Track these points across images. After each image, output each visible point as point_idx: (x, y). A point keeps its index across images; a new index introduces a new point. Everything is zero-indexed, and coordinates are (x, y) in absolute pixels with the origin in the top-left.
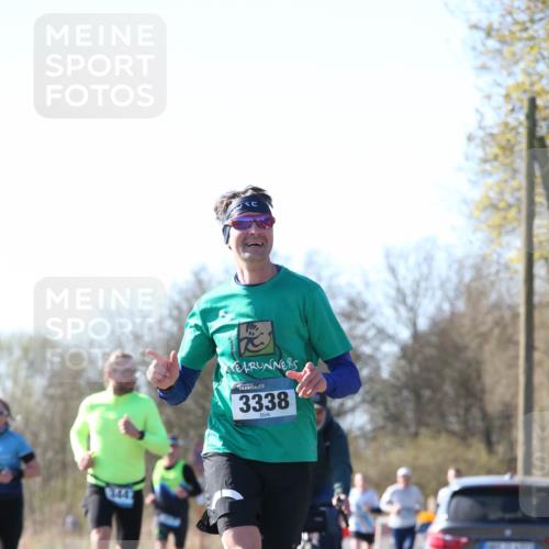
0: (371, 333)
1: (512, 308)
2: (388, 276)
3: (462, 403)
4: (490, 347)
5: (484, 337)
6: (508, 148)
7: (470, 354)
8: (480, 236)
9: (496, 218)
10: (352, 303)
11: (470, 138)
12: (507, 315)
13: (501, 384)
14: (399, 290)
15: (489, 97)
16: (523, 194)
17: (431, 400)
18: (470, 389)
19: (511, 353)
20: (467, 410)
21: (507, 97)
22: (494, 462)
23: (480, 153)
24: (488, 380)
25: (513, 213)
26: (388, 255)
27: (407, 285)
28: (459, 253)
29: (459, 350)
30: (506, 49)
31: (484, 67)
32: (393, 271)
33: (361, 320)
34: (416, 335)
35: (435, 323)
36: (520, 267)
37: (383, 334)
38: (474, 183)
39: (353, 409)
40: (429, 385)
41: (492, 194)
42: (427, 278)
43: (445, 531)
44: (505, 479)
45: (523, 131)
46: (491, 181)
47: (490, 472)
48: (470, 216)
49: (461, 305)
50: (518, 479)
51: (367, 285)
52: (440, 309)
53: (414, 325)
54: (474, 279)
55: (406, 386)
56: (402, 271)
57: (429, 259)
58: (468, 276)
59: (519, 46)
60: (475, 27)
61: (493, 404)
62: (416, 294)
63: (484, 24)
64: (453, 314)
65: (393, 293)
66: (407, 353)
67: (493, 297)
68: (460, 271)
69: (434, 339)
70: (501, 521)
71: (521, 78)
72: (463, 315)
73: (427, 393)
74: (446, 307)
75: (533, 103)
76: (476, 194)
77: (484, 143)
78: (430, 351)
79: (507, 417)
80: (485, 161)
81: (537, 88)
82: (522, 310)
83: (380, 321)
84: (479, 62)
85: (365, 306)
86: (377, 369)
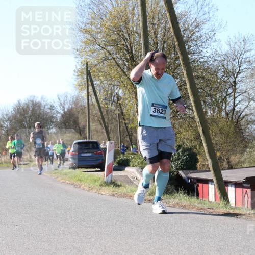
0: (55, 112)
1: (84, 106)
2: (58, 100)
3: (75, 126)
4: (80, 114)
5: (79, 112)
6: (82, 73)
7: (75, 116)
8: (77, 91)
9: (80, 87)
10: (51, 106)
11: (74, 71)
12: (83, 108)
13: (82, 122)
14: (61, 103)
15: (78, 63)
16: (86, 82)
17: (68, 125)
18: (76, 123)
19: (84, 115)
20: (76, 127)
21: (82, 63)
22: (82, 137)
23: (76, 74)
24: (80, 121)
25: (83, 86)
26: (58, 96)
27: (62, 102)
28: (73, 95)
29: (74, 115)
30: (81, 54)
31: (76, 57)
32: (59, 99)
33: (53, 109)
34: (64, 112)
35: (68, 110)
36: (86, 98)
37: (58, 112)
38: (75, 80)
39: (52, 128)
40: (67, 122)
41: (80, 82)
42: (66, 100)
43: (73, 152)
44: (85, 140)
45: (85, 70)
46: (79, 80)
47: (81, 139)
48: (75, 87)
49: (74, 106)
50: (88, 140)
51: (54, 102)
52: (69, 106)
53: (64, 110)
54: (76, 100)
55: (63, 123)
56: (61, 99)
57: (67, 96)
58: (75, 100)
59: (83, 53)
60: (74, 49)
61: (81, 126)
62: (64, 104)
63: (76, 48)
64: (72, 107)
65: (59, 104)
66: (63, 116)
67: (80, 104)
68: (73, 99)
69: (68, 113)
70: (84, 149)
71: (84, 59)
72: (74, 108)
73: (67, 124)
74: (71, 106)
75: (87, 64)
76: (76, 83)
77: (77, 72)
78: (68, 116)
79: (84, 128)
80: (78, 76)
81: (88, 61)
82: (87, 106)
83: (57, 110)
84: (75, 56)
85: (54, 106)
86: (57, 119)
